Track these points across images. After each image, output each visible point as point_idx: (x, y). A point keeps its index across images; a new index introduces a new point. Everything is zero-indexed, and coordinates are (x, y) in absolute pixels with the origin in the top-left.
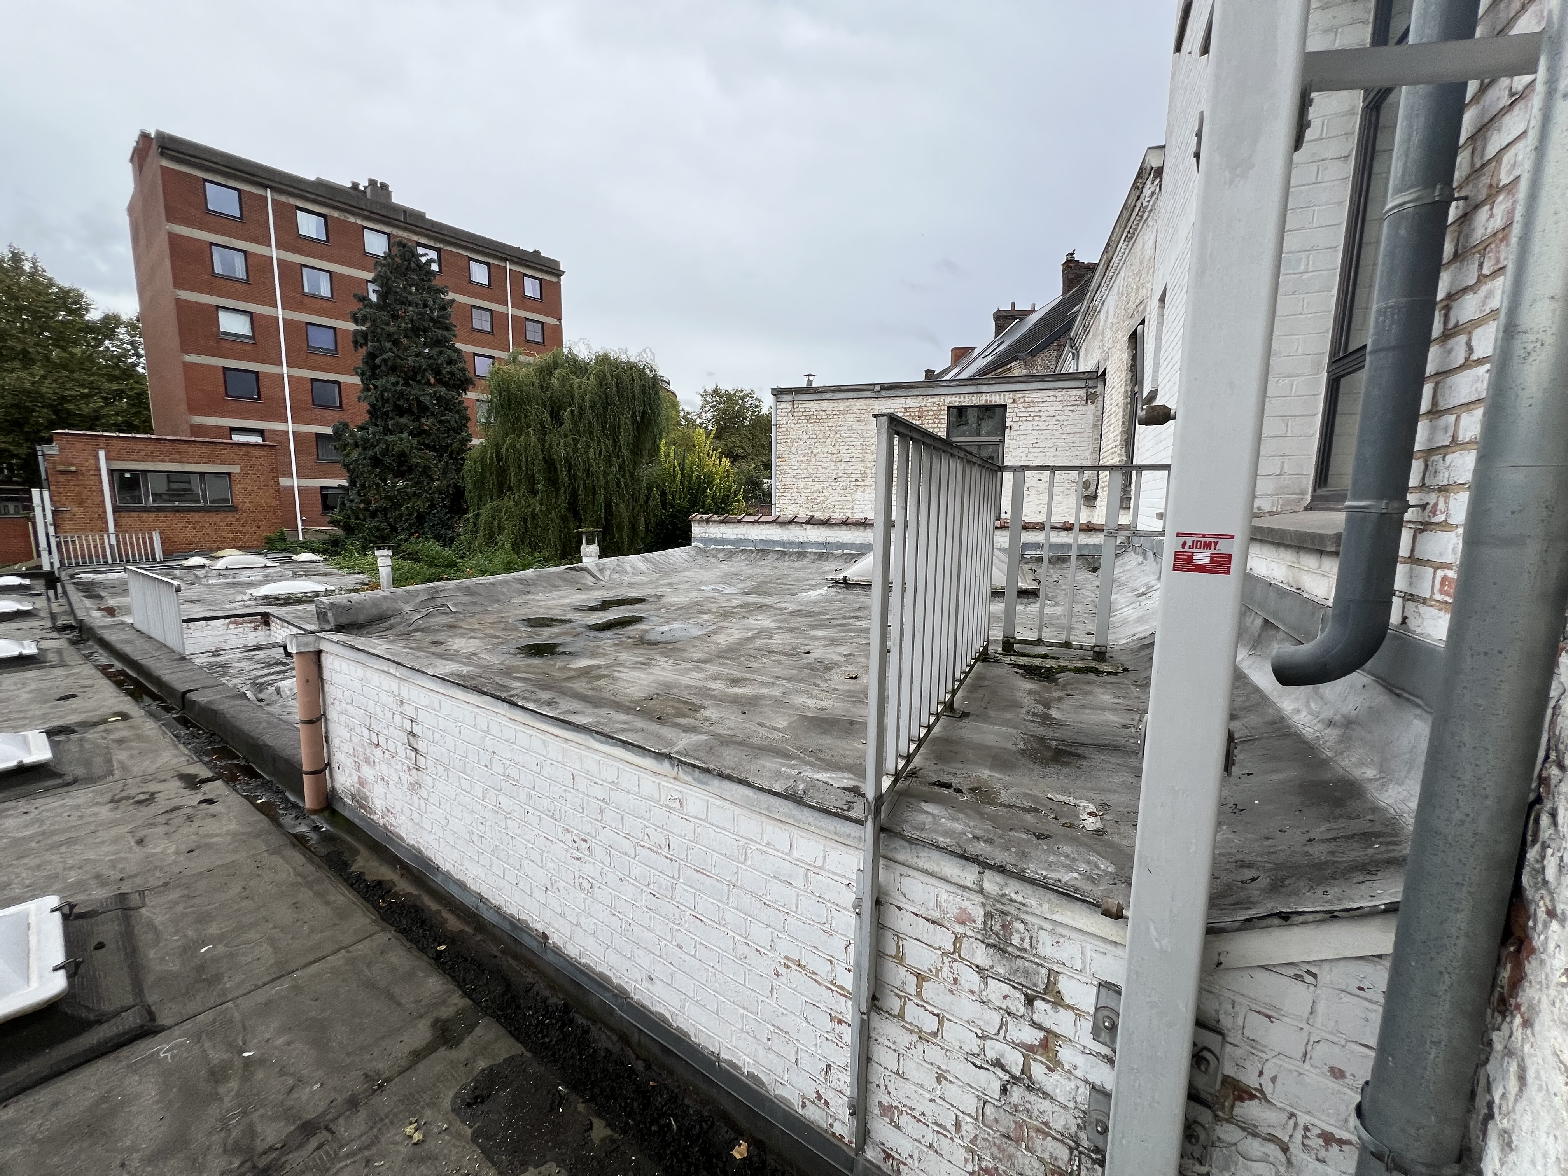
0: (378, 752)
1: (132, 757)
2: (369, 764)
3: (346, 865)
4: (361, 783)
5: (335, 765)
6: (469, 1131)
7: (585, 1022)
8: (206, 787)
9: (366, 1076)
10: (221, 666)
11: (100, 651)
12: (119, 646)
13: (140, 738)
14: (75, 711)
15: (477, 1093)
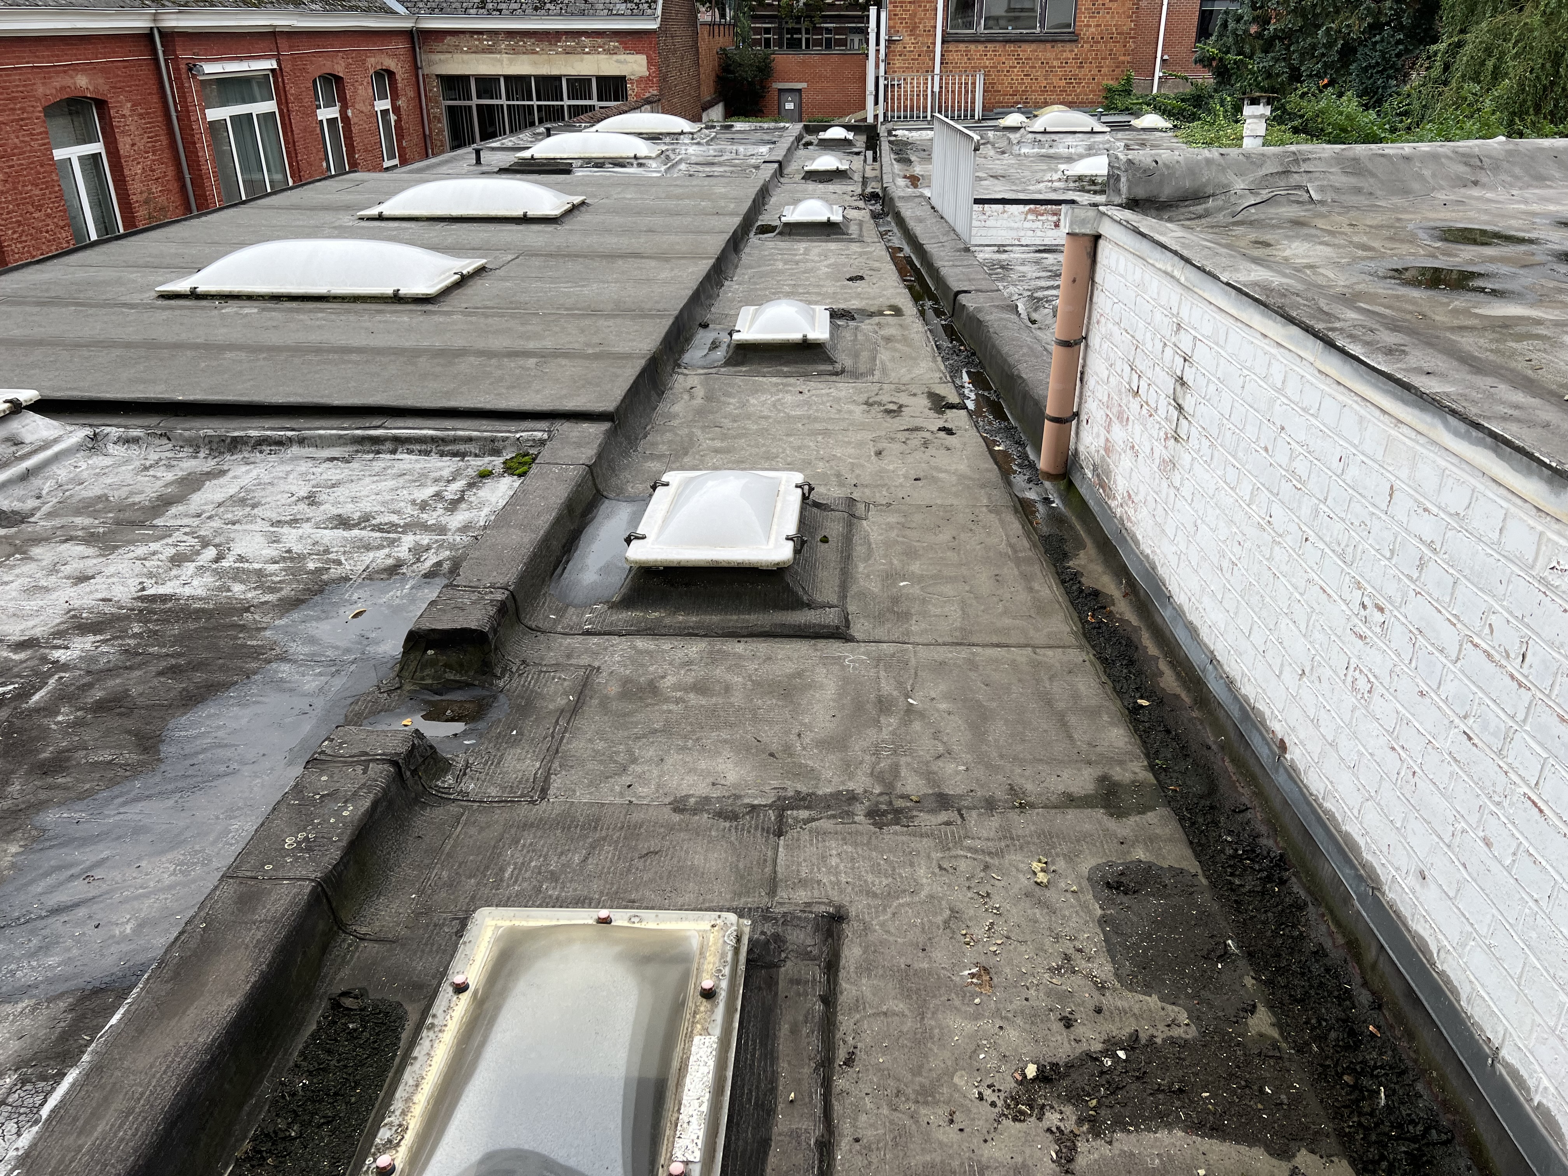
0: (1135, 404)
1: (893, 359)
2: (1121, 422)
3: (1065, 556)
4: (1107, 450)
5: (1084, 417)
6: (1099, 912)
7: (1303, 894)
8: (950, 414)
9: (1012, 788)
10: (1002, 267)
11: (895, 230)
12: (912, 224)
13: (905, 340)
14: (858, 295)
15: (1123, 879)
